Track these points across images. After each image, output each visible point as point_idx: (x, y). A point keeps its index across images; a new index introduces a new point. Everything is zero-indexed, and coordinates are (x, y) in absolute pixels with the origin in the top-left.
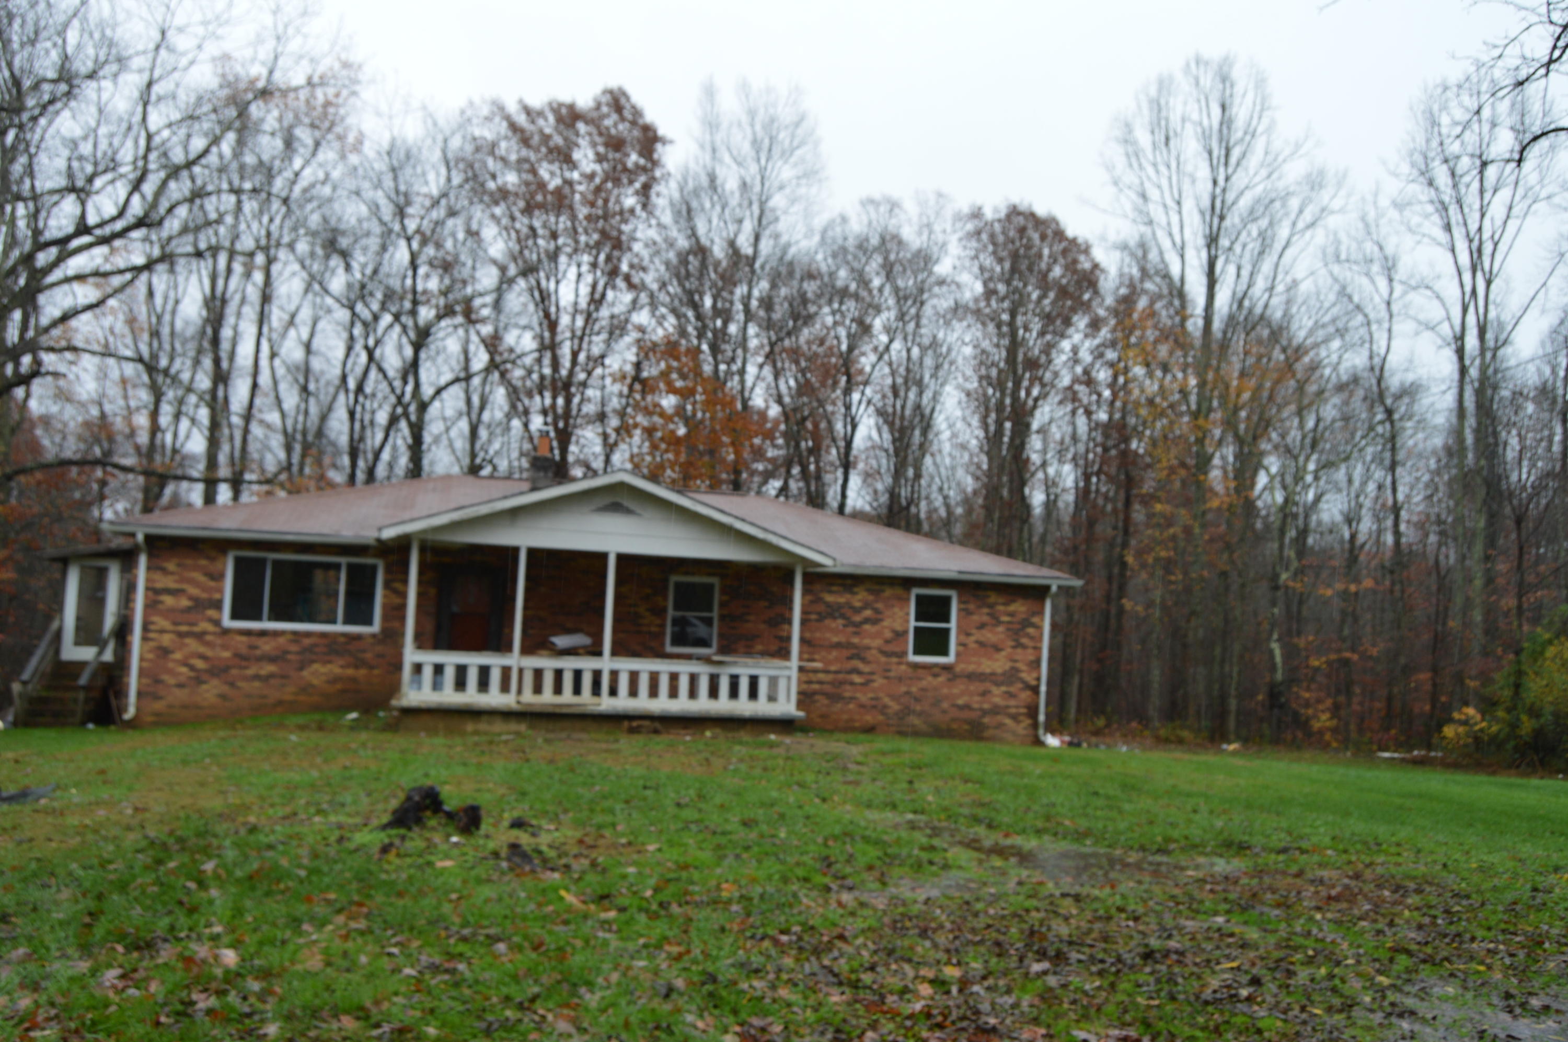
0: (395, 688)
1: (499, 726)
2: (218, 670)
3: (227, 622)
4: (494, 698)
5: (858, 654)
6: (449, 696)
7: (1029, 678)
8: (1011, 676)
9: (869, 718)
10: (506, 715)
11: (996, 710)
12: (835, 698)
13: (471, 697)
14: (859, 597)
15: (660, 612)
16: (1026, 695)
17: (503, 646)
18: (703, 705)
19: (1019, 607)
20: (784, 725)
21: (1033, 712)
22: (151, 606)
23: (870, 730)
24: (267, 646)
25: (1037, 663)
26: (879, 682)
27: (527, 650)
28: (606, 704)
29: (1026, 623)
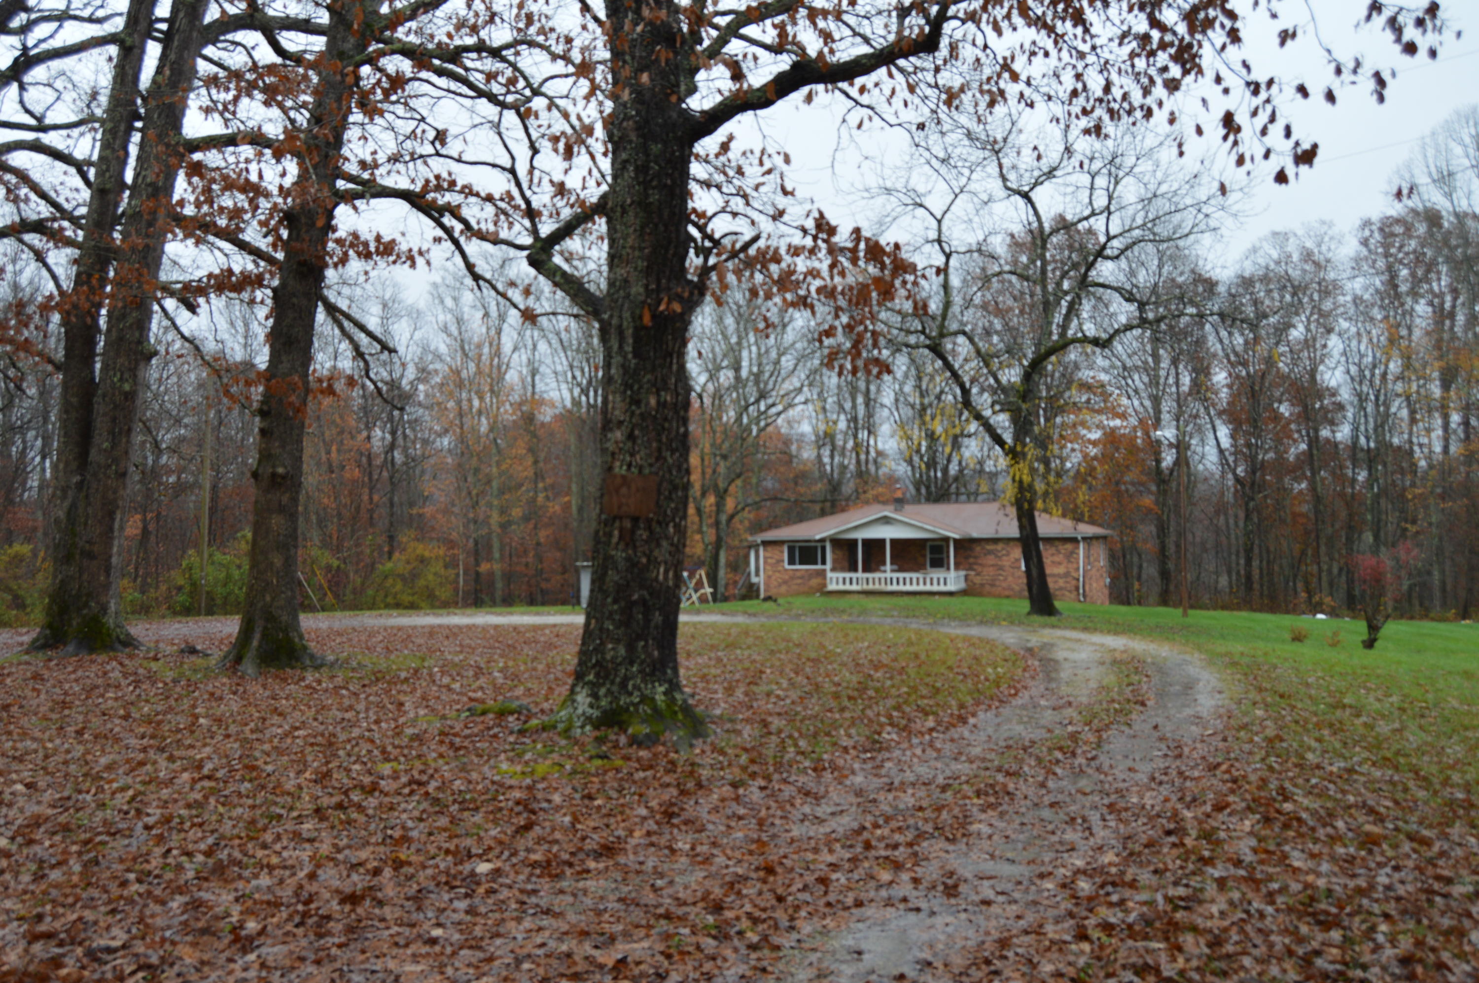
0: (825, 585)
1: (856, 596)
2: (785, 582)
3: (787, 566)
4: (854, 587)
5: (1001, 568)
6: (841, 587)
7: (1075, 575)
8: (1067, 574)
9: (1007, 593)
10: (859, 592)
11: (1061, 589)
12: (992, 585)
13: (848, 587)
14: (1000, 546)
15: (924, 556)
16: (1074, 582)
17: (855, 570)
18: (921, 588)
19: (1069, 546)
20: (951, 594)
21: (1077, 589)
22: (765, 562)
23: (1008, 597)
24: (798, 574)
25: (1078, 569)
26: (1010, 579)
27: (865, 570)
28: (890, 588)
29: (1072, 553)
